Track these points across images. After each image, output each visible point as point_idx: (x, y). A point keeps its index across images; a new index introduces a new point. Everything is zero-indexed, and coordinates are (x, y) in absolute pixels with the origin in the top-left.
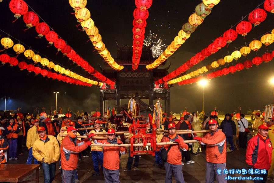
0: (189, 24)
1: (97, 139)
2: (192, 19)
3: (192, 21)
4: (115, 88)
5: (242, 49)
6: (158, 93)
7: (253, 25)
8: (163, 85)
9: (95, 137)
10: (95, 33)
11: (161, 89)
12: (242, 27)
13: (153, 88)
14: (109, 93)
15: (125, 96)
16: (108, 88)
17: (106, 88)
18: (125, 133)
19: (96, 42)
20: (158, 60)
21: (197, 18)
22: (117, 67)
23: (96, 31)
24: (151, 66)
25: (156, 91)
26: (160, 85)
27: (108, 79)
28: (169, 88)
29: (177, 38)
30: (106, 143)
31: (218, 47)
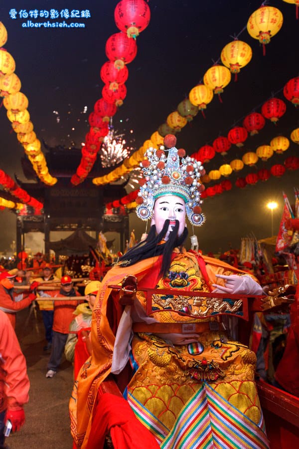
0: (168, 126)
1: (44, 291)
2: (171, 120)
3: (172, 123)
4: (42, 214)
5: (234, 162)
6: (110, 222)
7: (249, 133)
8: (118, 209)
9: (40, 288)
10: (28, 130)
11: (116, 215)
12: (235, 135)
13: (103, 213)
14: (31, 222)
15: (59, 227)
16: (30, 214)
17: (28, 213)
18: (85, 281)
19: (27, 144)
20: (115, 173)
21: (179, 119)
22: (50, 180)
23: (29, 127)
24: (102, 180)
25: (108, 219)
26: (114, 210)
27: (33, 198)
28: (127, 215)
29: (148, 143)
30: (58, 296)
31: (205, 159)
